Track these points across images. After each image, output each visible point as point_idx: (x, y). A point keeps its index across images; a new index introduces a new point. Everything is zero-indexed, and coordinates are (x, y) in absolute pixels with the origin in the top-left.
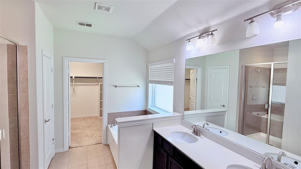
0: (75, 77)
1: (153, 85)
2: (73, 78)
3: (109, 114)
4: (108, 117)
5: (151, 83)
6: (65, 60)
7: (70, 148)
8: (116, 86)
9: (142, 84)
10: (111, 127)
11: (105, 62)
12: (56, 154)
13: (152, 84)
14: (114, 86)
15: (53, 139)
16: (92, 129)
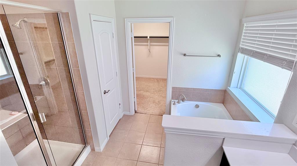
0: (150, 37)
1: (246, 56)
2: (148, 38)
3: (173, 88)
4: (173, 92)
5: (242, 53)
6: (126, 22)
7: (136, 112)
8: (185, 55)
9: (225, 52)
10: (174, 104)
11: (172, 21)
12: (124, 115)
13: (243, 55)
14: (182, 54)
15: (120, 104)
16: (160, 95)
